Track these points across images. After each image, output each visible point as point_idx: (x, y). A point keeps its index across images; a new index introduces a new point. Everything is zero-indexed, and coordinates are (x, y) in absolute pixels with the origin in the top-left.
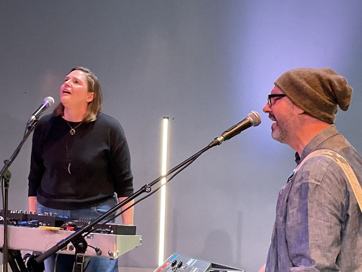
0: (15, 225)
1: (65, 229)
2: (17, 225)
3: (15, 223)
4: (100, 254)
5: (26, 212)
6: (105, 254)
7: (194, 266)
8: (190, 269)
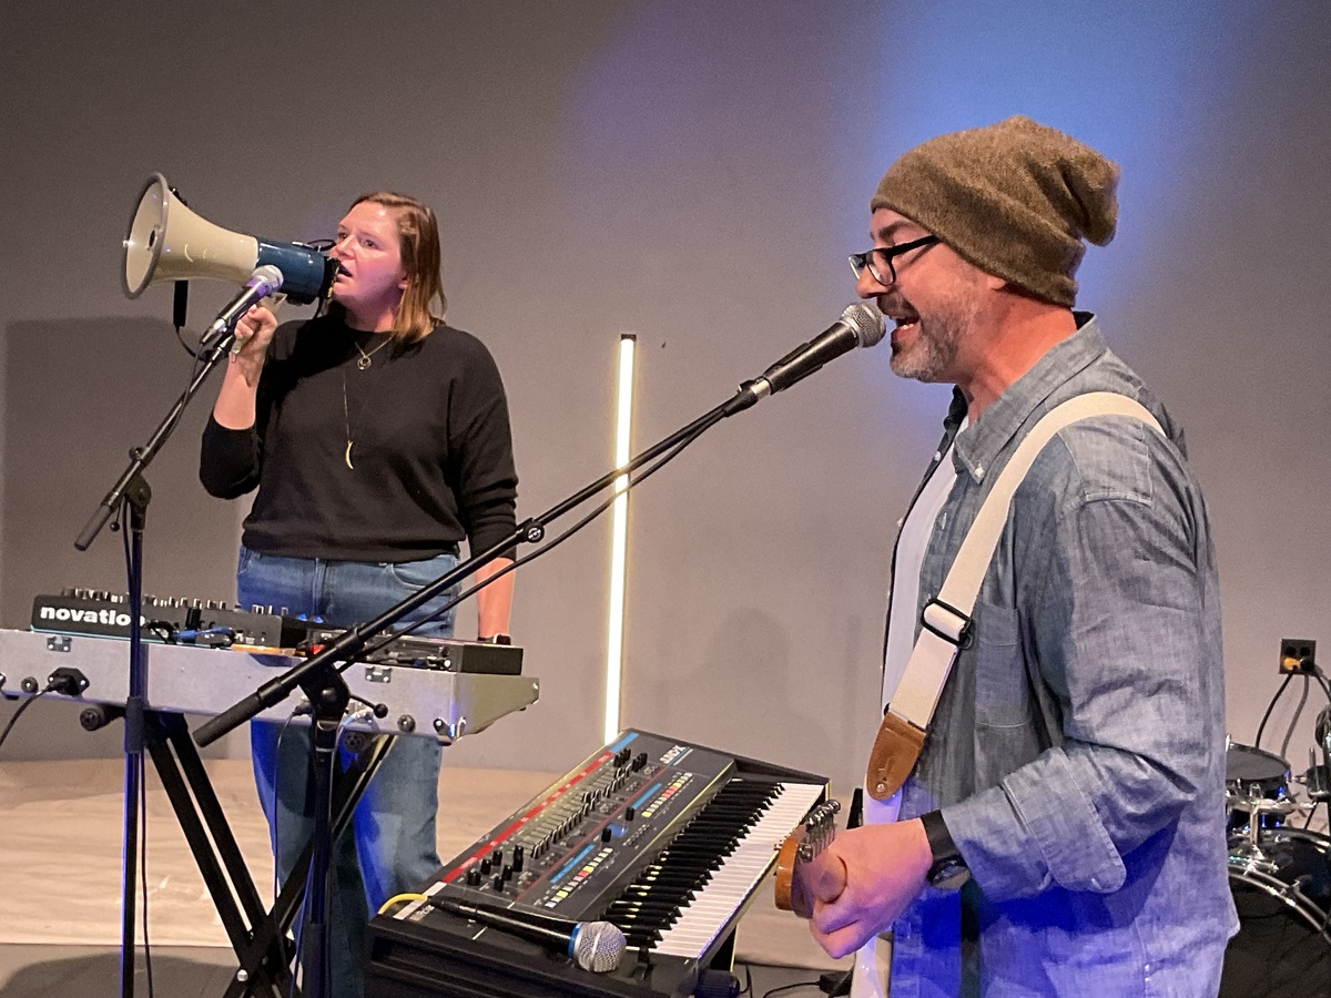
0: (166, 642)
1: (309, 653)
2: (172, 640)
3: (165, 634)
4: (412, 726)
5: (198, 603)
6: (425, 728)
7: (684, 767)
8: (668, 775)
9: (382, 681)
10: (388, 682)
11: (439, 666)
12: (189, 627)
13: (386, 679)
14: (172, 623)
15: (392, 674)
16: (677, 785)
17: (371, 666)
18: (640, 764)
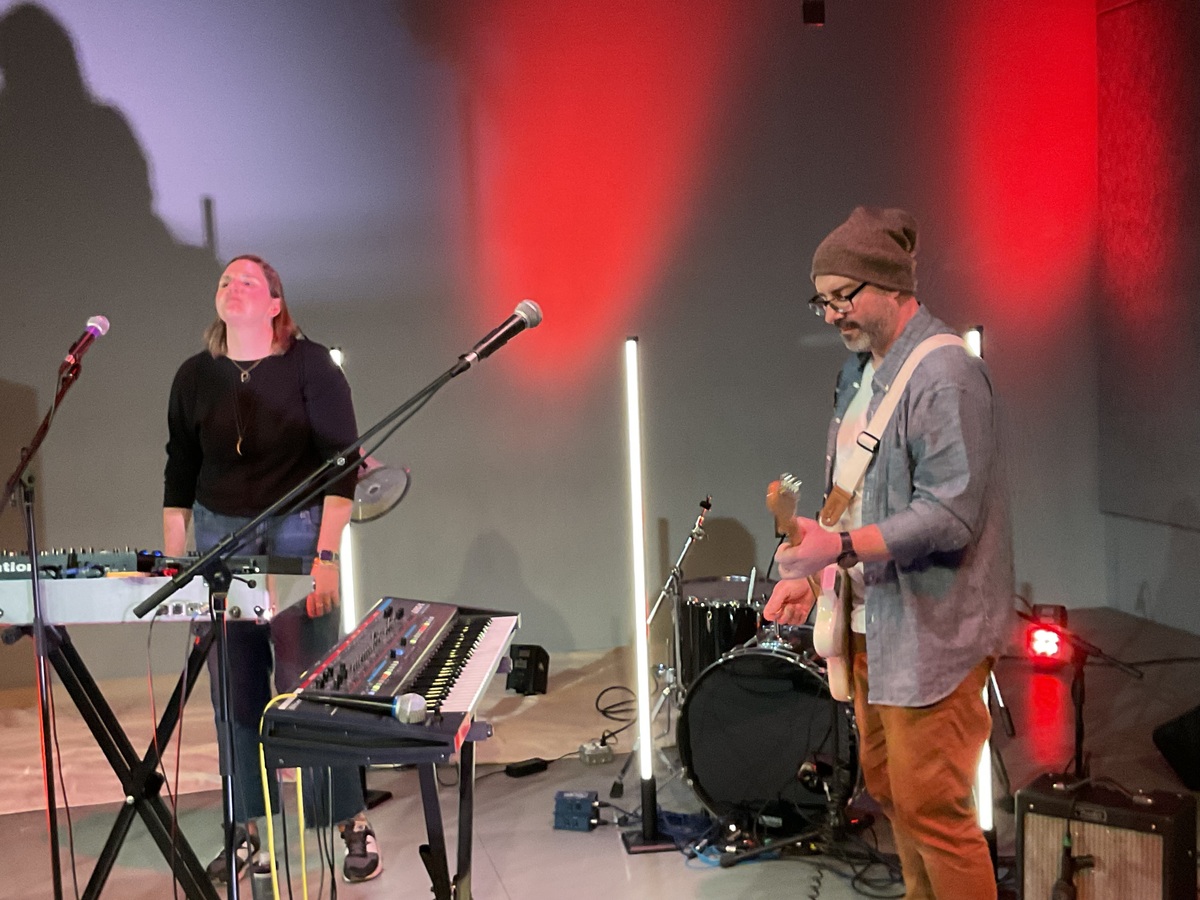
0: (55, 578)
1: (161, 574)
2: (58, 576)
3: (53, 573)
4: (239, 615)
6: (250, 613)
7: (427, 614)
8: (420, 620)
11: (252, 572)
12: (69, 567)
14: (57, 565)
16: (427, 624)
18: (400, 615)
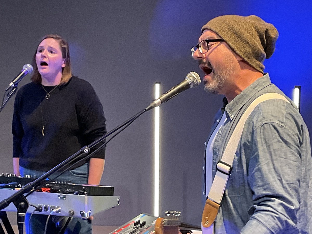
1: (41, 191)
4: (73, 214)
5: (7, 175)
6: (78, 214)
9: (63, 199)
10: (65, 199)
11: (83, 194)
13: (64, 198)
15: (66, 197)
17: (59, 194)
